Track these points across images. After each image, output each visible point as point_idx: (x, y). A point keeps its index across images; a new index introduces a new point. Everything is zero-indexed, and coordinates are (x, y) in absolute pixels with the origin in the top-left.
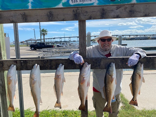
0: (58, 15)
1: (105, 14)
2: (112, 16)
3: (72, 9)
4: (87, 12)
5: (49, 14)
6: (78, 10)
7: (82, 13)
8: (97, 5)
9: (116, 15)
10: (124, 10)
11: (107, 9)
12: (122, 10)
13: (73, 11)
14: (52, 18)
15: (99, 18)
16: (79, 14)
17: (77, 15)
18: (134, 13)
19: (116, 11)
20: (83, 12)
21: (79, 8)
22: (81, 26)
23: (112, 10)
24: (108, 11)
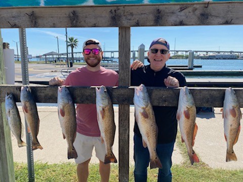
0: (86, 17)
1: (162, 19)
2: (173, 22)
3: (109, 9)
4: (132, 14)
5: (72, 15)
6: (119, 11)
7: (124, 16)
8: (149, 3)
9: (178, 20)
10: (192, 13)
11: (164, 11)
12: (189, 12)
13: (111, 12)
14: (77, 22)
15: (152, 24)
16: (120, 17)
17: (116, 17)
18: (207, 18)
19: (179, 14)
20: (125, 14)
21: (119, 7)
22: (122, 36)
23: (172, 13)
24: (166, 14)
